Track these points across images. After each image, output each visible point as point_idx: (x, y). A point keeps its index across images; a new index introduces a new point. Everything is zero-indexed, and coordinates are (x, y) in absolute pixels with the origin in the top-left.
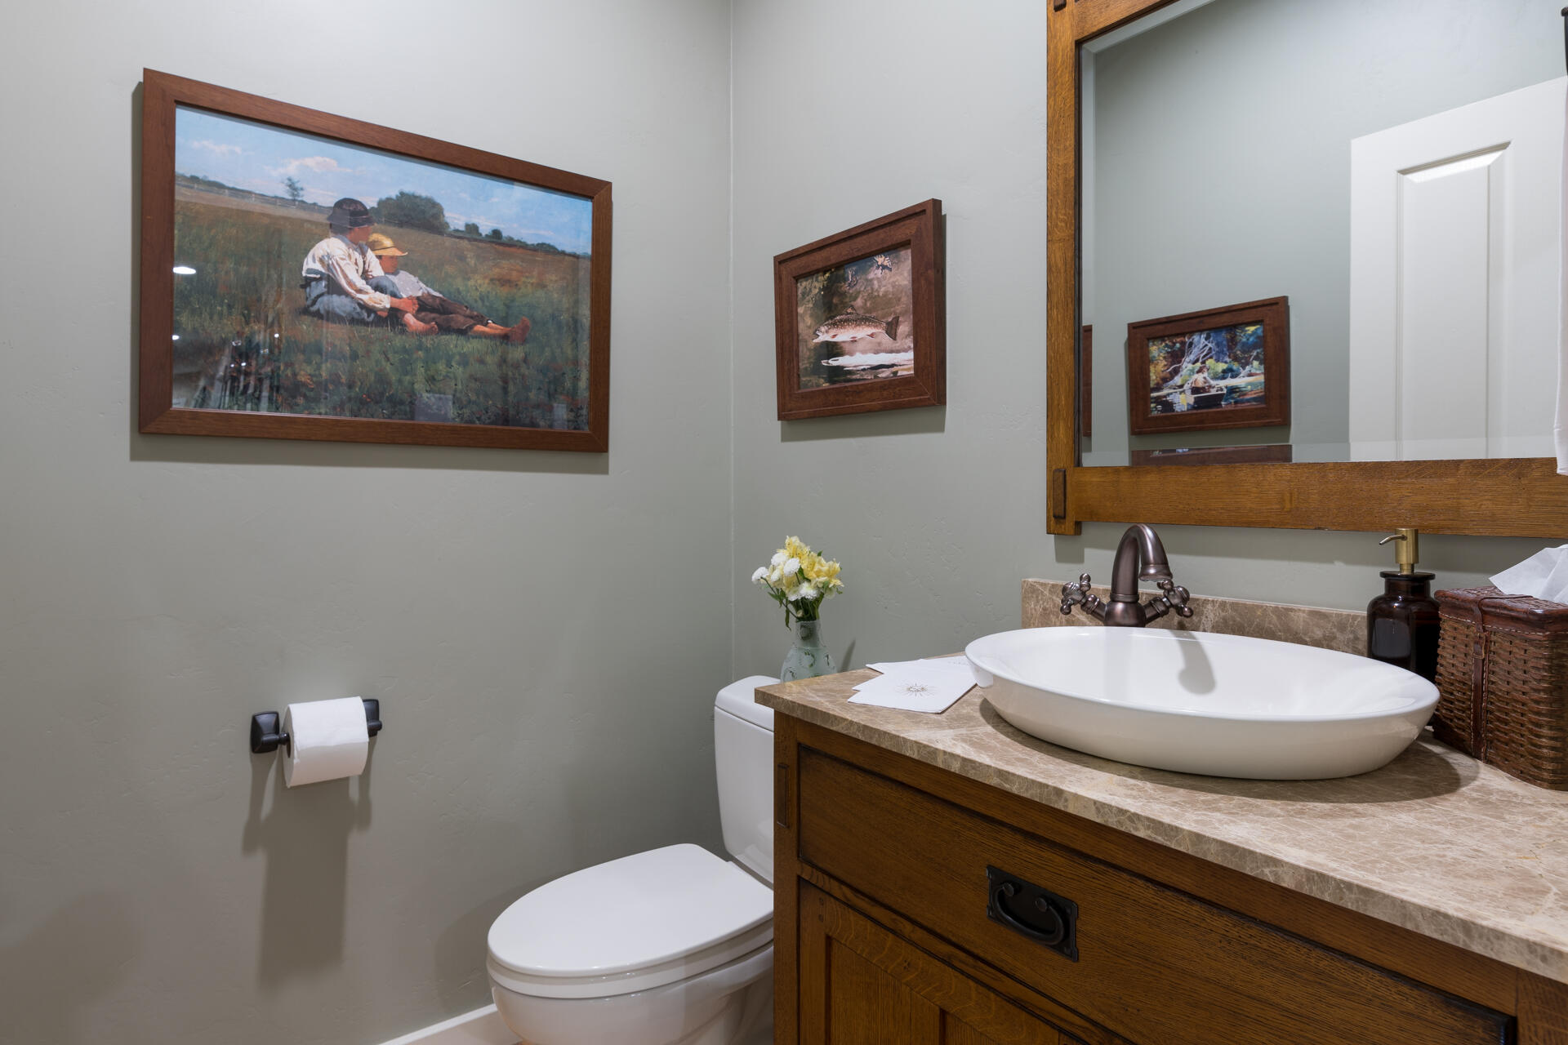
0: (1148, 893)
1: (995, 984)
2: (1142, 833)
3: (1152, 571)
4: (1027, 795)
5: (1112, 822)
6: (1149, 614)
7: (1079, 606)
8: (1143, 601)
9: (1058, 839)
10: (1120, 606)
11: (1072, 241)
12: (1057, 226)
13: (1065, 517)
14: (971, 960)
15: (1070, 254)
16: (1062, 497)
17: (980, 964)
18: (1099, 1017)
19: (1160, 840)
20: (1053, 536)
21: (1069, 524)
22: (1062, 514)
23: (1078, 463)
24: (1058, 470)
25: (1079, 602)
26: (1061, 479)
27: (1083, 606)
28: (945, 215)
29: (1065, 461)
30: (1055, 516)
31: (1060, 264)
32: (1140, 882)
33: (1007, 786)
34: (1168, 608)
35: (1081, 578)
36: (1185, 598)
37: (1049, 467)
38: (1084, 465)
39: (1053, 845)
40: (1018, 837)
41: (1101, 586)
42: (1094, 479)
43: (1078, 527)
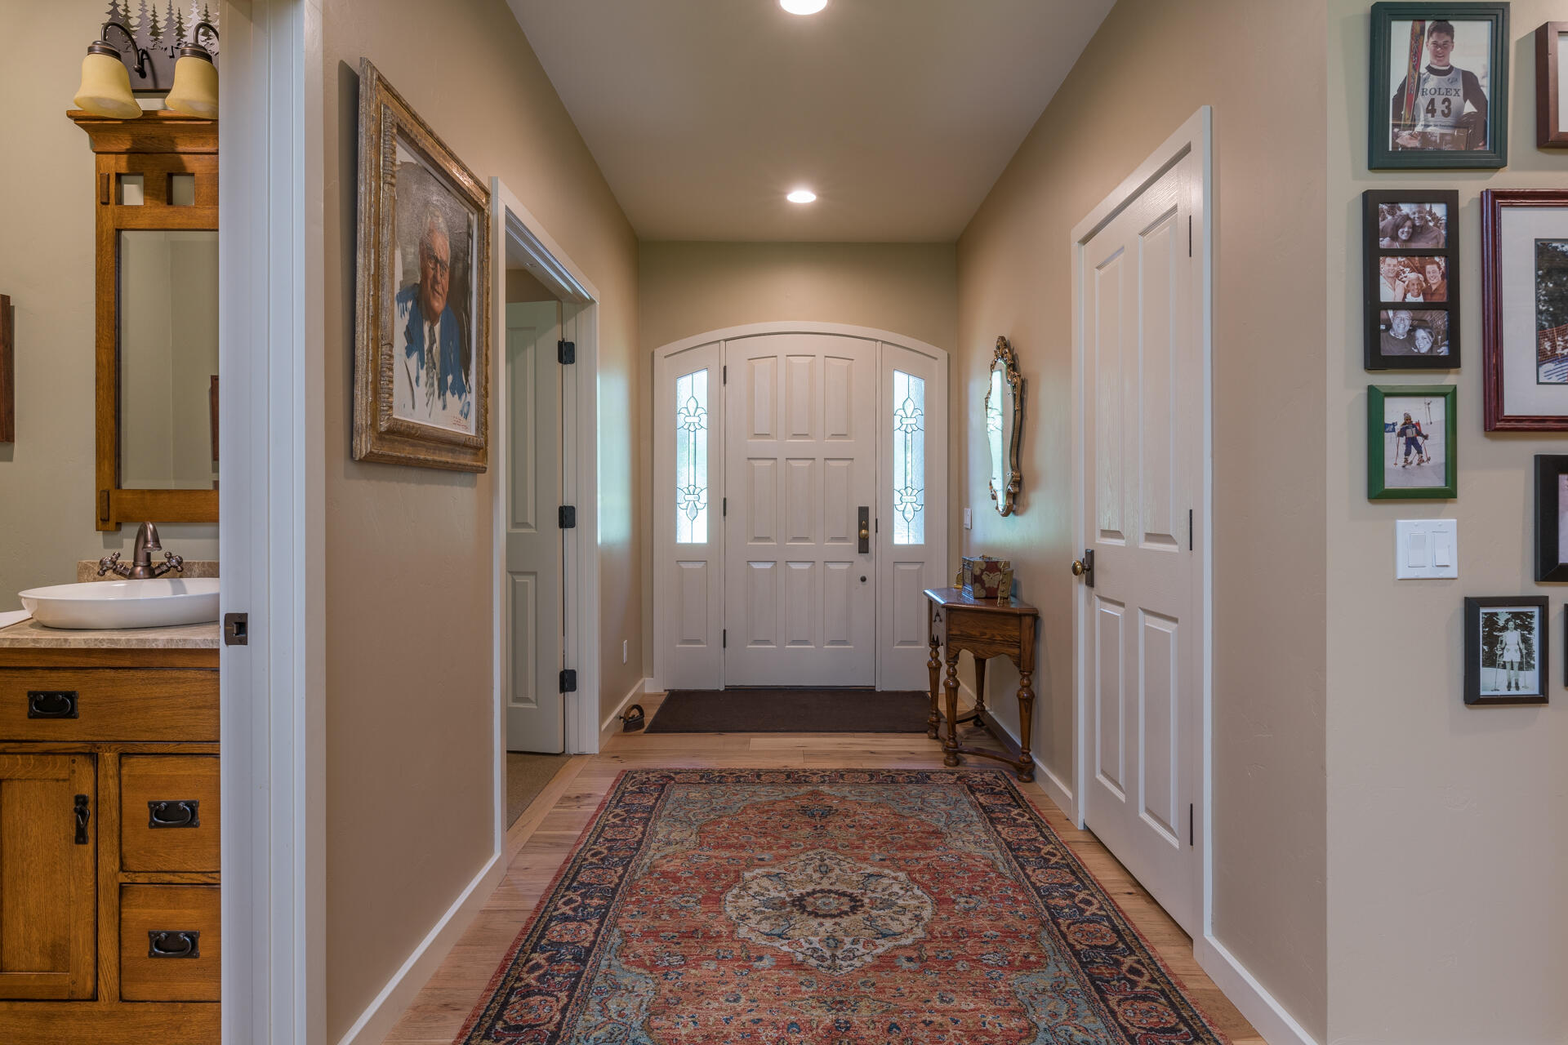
0: (111, 674)
1: (33, 750)
2: (105, 646)
3: (149, 545)
4: (49, 647)
5: (92, 646)
6: (157, 572)
7: (111, 571)
8: (153, 566)
9: (68, 665)
10: (139, 569)
11: (113, 350)
12: (103, 339)
13: (108, 520)
14: (18, 745)
15: (112, 358)
16: (106, 508)
17: (24, 744)
18: (88, 738)
19: (113, 646)
20: (101, 532)
21: (112, 524)
22: (107, 518)
23: (119, 487)
24: (104, 491)
25: (111, 568)
26: (106, 496)
27: (114, 570)
28: (13, 307)
29: (109, 485)
30: (101, 520)
31: (105, 361)
32: (108, 670)
33: (38, 646)
34: (169, 568)
35: (114, 554)
36: (180, 562)
37: (97, 489)
38: (123, 488)
39: (65, 669)
40: (47, 671)
41: (127, 559)
42: (128, 497)
43: (119, 525)
